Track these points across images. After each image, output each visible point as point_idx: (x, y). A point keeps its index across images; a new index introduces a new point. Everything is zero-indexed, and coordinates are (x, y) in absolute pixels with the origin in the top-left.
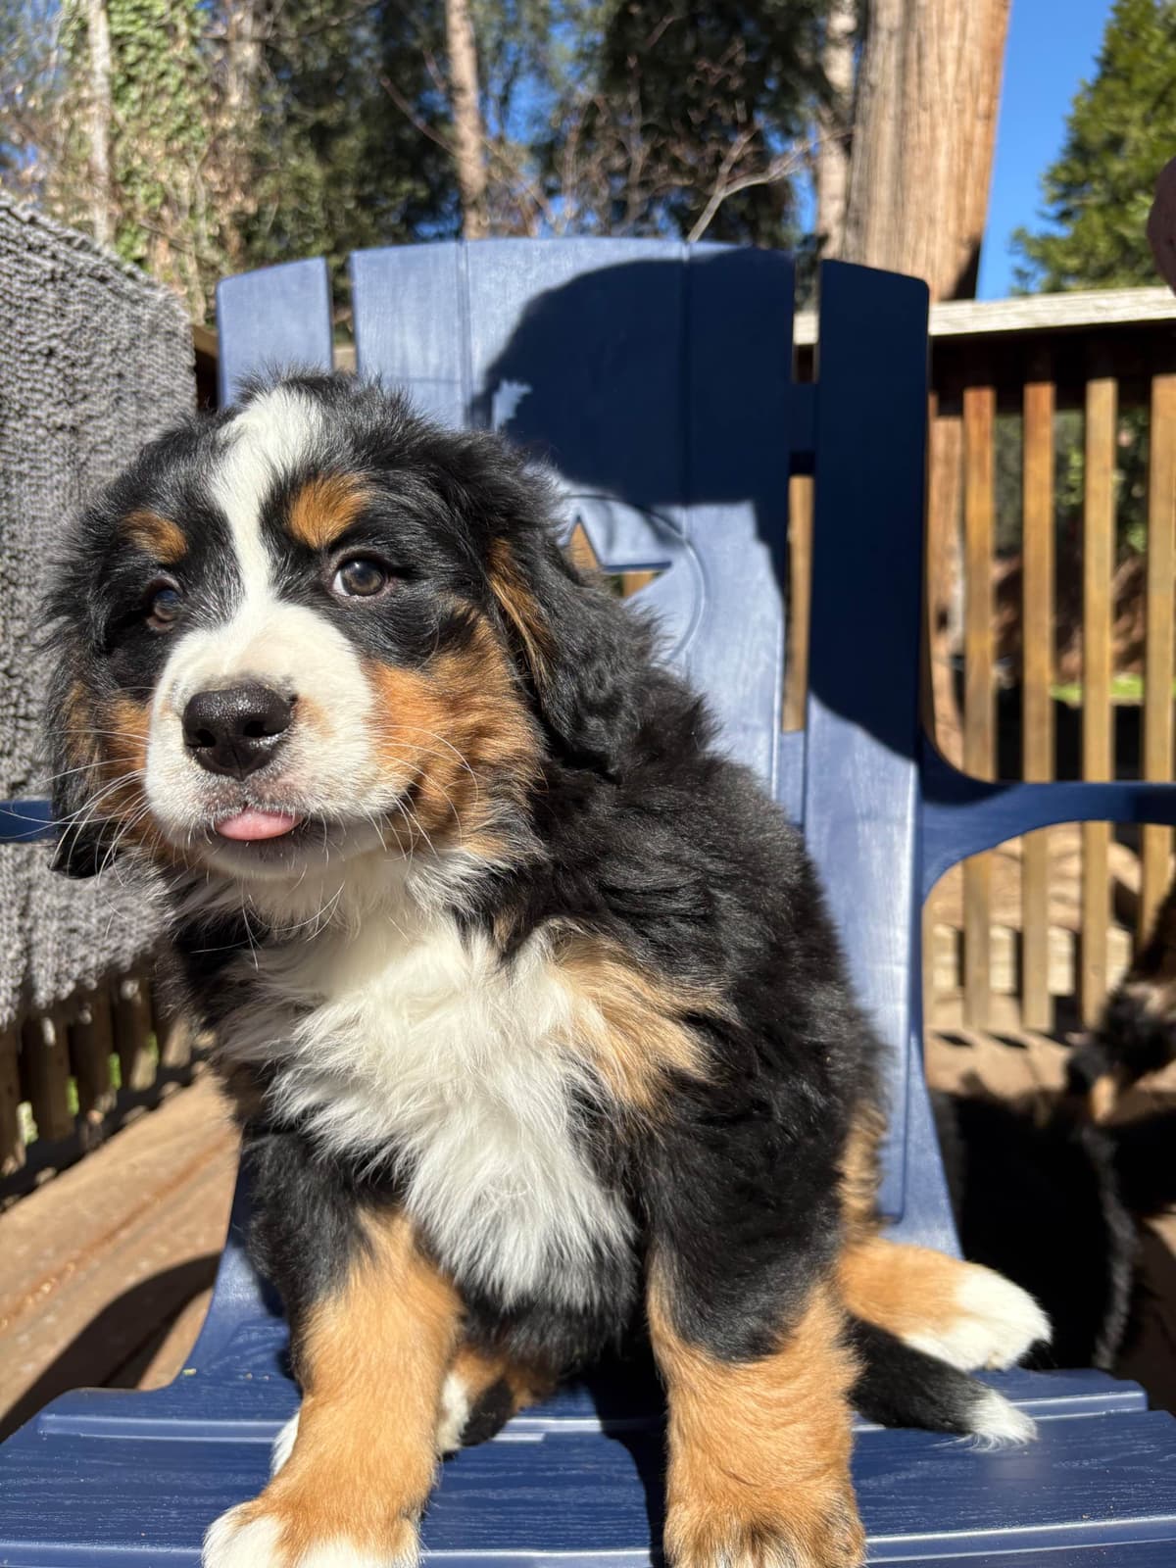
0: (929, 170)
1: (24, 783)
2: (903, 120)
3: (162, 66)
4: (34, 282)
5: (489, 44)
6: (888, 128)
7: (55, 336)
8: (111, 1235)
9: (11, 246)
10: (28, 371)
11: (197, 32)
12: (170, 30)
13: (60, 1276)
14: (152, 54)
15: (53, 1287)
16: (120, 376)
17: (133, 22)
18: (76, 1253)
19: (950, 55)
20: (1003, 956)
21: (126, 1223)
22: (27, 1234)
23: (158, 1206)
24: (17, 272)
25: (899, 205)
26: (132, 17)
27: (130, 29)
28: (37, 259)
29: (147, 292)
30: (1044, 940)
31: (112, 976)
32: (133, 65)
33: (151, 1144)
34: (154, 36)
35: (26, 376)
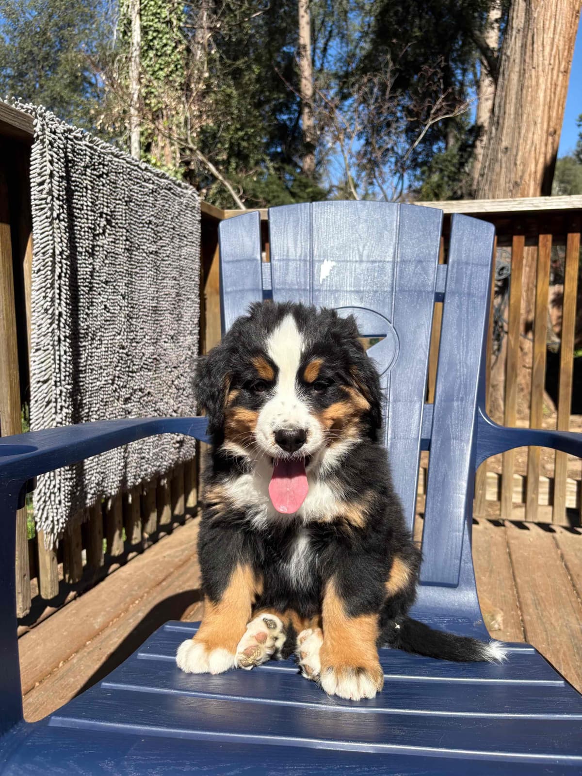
0: (534, 99)
1: (129, 398)
2: (522, 73)
3: (164, 41)
4: (146, 194)
5: (318, 22)
6: (515, 77)
7: (152, 215)
8: (159, 584)
9: (138, 181)
10: (142, 231)
11: (182, 24)
12: (169, 23)
13: (142, 597)
14: (160, 35)
15: (140, 601)
16: (174, 228)
17: (153, 20)
18: (147, 590)
19: (548, 42)
20: (544, 489)
21: (164, 580)
22: (127, 580)
23: (176, 574)
24: (140, 191)
25: (518, 115)
26: (151, 18)
27: (151, 23)
28: (147, 185)
29: (185, 191)
30: (564, 483)
31: (157, 476)
32: (151, 40)
33: (171, 548)
34: (161, 26)
35: (140, 232)
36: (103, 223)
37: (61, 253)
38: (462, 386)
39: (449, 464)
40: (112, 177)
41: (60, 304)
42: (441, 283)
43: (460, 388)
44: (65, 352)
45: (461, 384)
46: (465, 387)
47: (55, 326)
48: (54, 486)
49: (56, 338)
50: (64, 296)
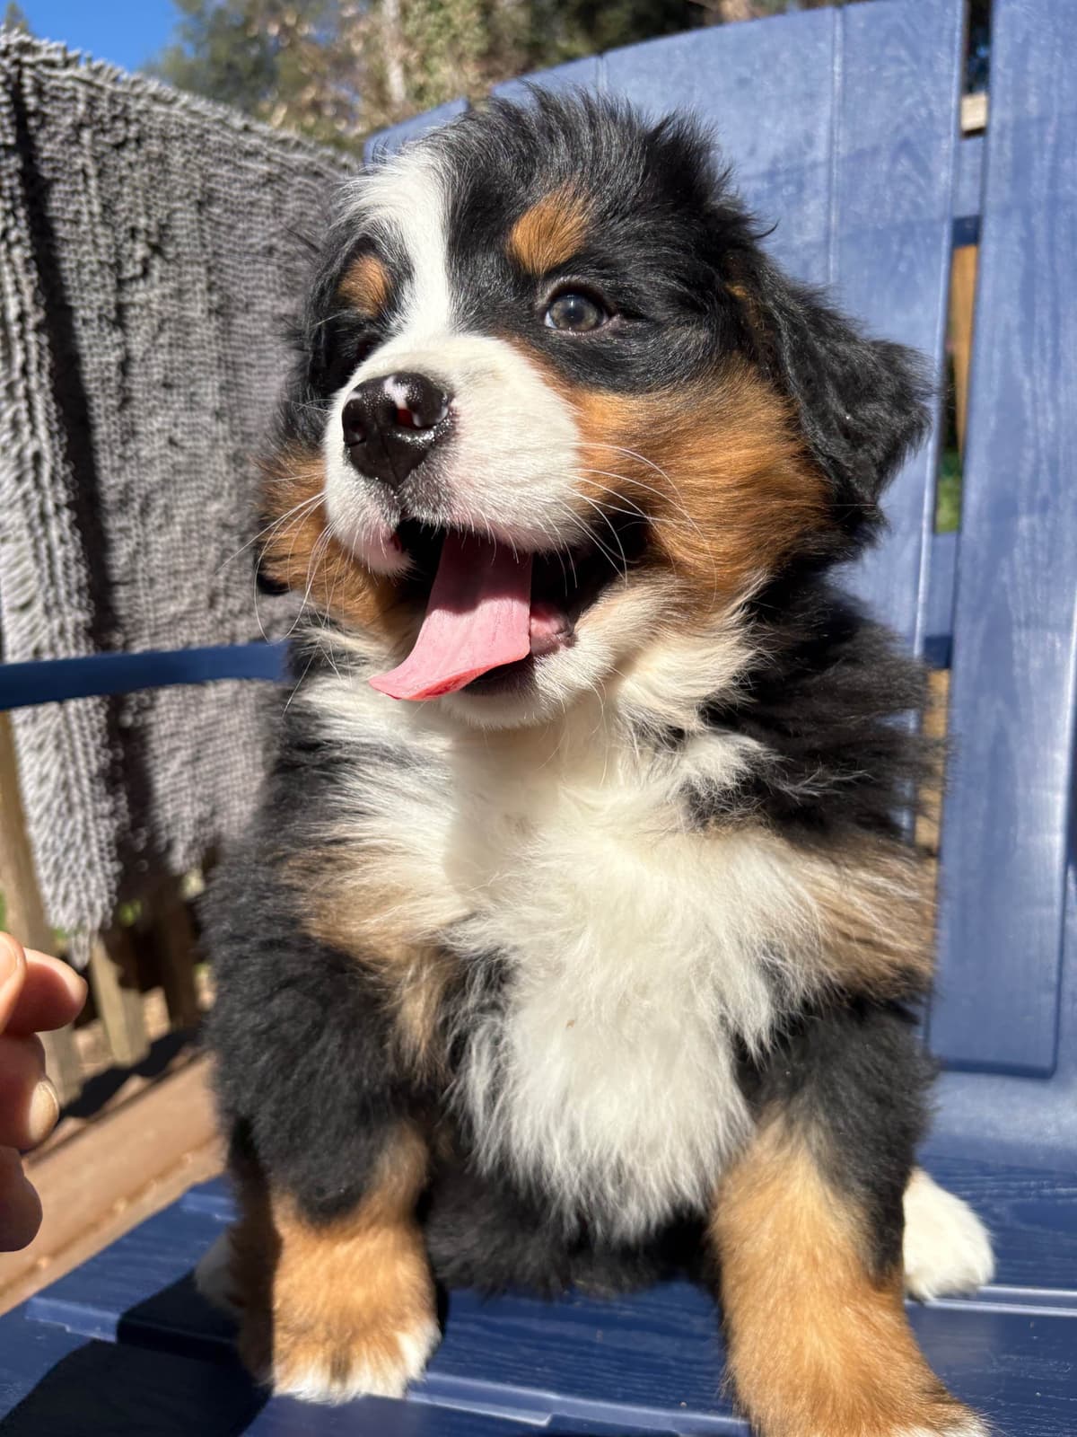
28: (253, 166)
35: (247, 275)
36: (141, 251)
37: (22, 317)
38: (1045, 466)
39: (1012, 700)
40: (154, 147)
41: (33, 433)
42: (968, 189)
43: (1036, 472)
44: (62, 541)
45: (1038, 461)
46: (1054, 468)
47: (28, 483)
48: (74, 831)
49: (35, 511)
50: (40, 416)
